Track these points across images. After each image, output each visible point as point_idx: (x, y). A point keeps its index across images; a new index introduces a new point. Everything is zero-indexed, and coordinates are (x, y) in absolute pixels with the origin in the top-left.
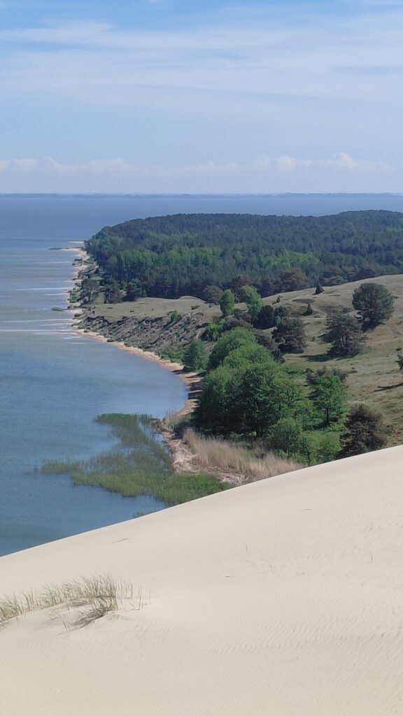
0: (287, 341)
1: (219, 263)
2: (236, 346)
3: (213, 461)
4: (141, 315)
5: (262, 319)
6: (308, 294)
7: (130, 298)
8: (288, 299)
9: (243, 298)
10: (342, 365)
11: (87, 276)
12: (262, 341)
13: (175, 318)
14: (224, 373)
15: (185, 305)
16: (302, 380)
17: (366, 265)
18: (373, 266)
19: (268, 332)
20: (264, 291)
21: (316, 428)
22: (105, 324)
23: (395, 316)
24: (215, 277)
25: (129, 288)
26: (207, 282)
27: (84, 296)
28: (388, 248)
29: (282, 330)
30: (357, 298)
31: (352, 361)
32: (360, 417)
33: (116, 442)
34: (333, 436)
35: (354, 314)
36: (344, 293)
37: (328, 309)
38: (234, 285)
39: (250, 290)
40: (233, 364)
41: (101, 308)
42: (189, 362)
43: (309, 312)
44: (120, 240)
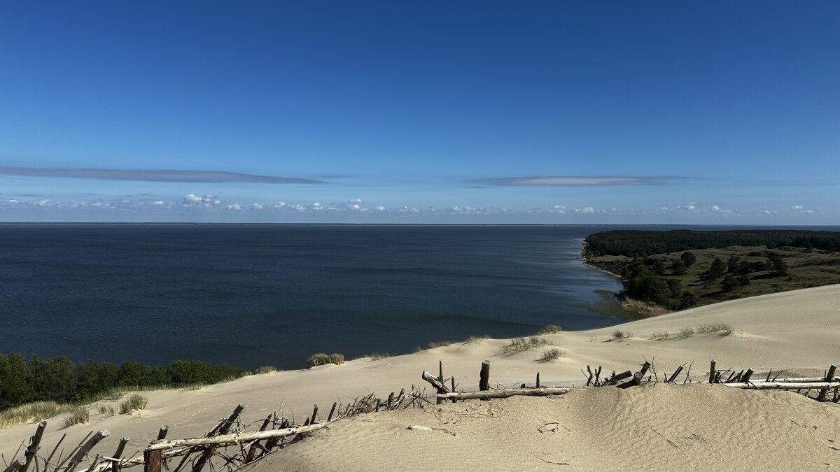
0: (659, 271)
1: (631, 245)
2: (641, 270)
3: (636, 307)
4: (606, 260)
5: (650, 262)
6: (664, 255)
7: (602, 255)
8: (658, 256)
9: (641, 256)
10: (679, 278)
11: (586, 248)
12: (650, 269)
13: (618, 261)
14: (637, 279)
15: (621, 258)
16: (665, 282)
17: (683, 247)
18: (686, 247)
19: (651, 267)
20: (648, 253)
21: (670, 297)
22: (594, 263)
23: (697, 263)
24: (630, 249)
25: (601, 252)
26: (628, 251)
27: (586, 254)
28: (689, 241)
29: (657, 266)
30: (683, 257)
31: (681, 277)
32: (687, 294)
34: (677, 302)
35: (682, 262)
36: (678, 255)
37: (671, 260)
38: (638, 251)
39: (643, 253)
40: (640, 276)
41: (592, 258)
42: (623, 275)
43: (665, 261)
44: (597, 238)
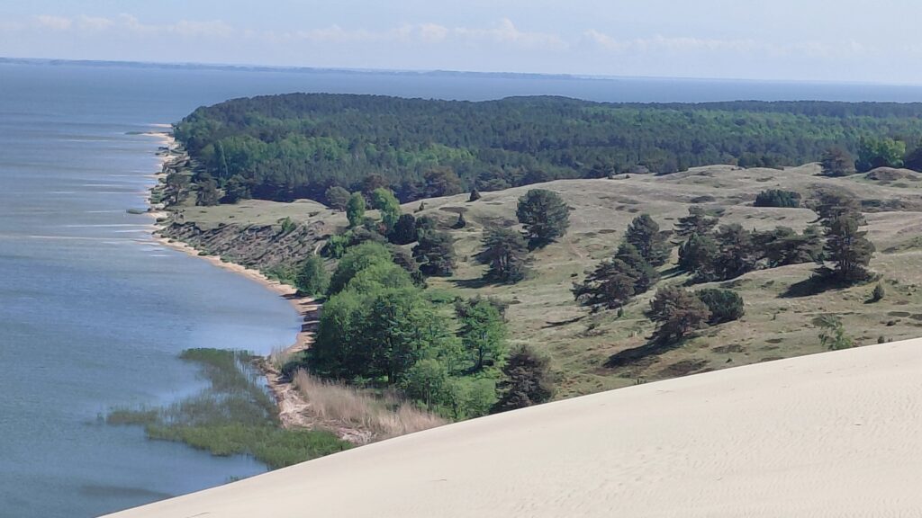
0: (432, 261)
1: (347, 158)
2: (365, 265)
3: (332, 412)
4: (243, 221)
5: (401, 231)
6: (460, 200)
7: (230, 199)
8: (434, 206)
9: (376, 204)
10: (502, 293)
11: (173, 170)
12: (399, 260)
13: (288, 227)
14: (349, 301)
15: (300, 211)
16: (448, 311)
17: (536, 166)
18: (545, 167)
19: (407, 249)
20: (404, 195)
21: (465, 373)
22: (196, 232)
23: (571, 232)
24: (341, 175)
25: (229, 187)
26: (331, 182)
27: (170, 195)
28: (564, 145)
29: (425, 246)
30: (523, 209)
31: (514, 288)
32: (522, 360)
33: (207, 384)
34: (488, 384)
35: (518, 228)
36: (506, 200)
37: (485, 220)
38: (365, 186)
39: (384, 193)
40: (359, 289)
41: (192, 212)
42: (305, 285)
43: (460, 224)
44: (219, 124)
